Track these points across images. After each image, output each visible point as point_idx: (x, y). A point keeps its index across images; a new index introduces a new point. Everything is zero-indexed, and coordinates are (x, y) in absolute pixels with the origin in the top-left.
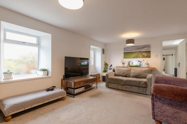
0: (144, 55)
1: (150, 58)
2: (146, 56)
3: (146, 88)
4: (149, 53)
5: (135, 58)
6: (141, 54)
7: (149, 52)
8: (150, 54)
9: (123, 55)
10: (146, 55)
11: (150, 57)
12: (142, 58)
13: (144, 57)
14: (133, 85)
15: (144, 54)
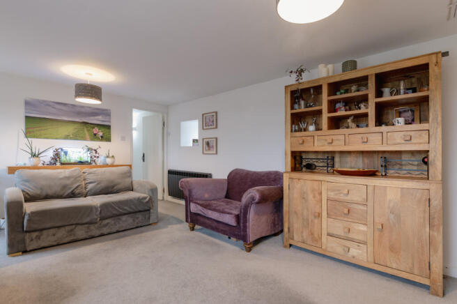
0: (95, 135)
1: (109, 143)
2: (102, 137)
3: (149, 210)
4: (108, 130)
5: (71, 139)
6: (88, 131)
7: (109, 127)
8: (110, 132)
9: (21, 125)
10: (101, 134)
11: (109, 140)
12: (92, 140)
13: (95, 137)
14: (126, 212)
15: (96, 130)
